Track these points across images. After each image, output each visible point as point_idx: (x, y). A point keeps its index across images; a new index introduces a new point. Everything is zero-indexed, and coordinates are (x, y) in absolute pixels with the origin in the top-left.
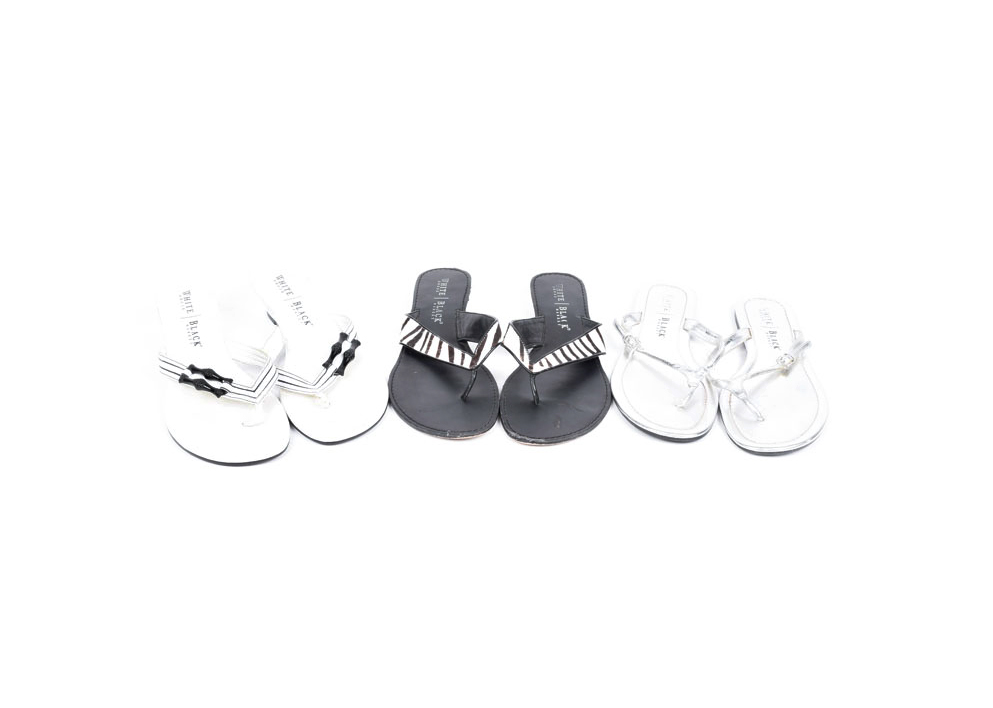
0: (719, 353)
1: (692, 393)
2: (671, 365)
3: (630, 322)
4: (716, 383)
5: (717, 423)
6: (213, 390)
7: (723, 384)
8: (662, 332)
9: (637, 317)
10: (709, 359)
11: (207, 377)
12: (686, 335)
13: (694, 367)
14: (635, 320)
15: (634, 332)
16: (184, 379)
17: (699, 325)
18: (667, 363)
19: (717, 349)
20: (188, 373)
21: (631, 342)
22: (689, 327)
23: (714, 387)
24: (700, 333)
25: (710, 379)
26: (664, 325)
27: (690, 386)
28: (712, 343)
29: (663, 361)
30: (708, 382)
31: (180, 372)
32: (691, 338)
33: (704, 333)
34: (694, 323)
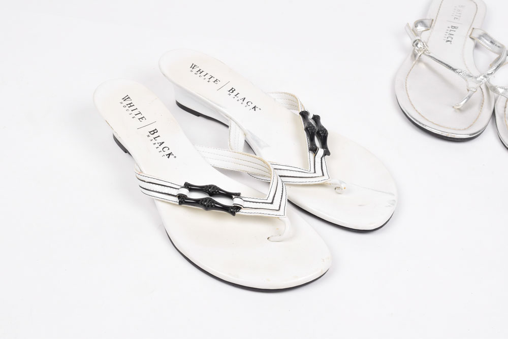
0: (499, 62)
1: (469, 97)
2: (454, 70)
3: (420, 28)
4: (494, 89)
5: (490, 124)
6: (225, 208)
7: (501, 91)
8: (449, 39)
9: (428, 23)
10: (491, 66)
11: (210, 196)
12: (471, 44)
13: (475, 73)
14: (426, 26)
15: (424, 37)
16: (183, 200)
17: (485, 35)
18: (450, 67)
19: (498, 59)
20: (185, 192)
21: (419, 46)
22: (475, 35)
23: (491, 92)
24: (485, 42)
25: (488, 85)
26: (452, 32)
27: (468, 90)
28: (495, 52)
29: (447, 65)
30: (487, 88)
31: (175, 192)
32: (477, 46)
33: (488, 42)
34: (480, 32)
